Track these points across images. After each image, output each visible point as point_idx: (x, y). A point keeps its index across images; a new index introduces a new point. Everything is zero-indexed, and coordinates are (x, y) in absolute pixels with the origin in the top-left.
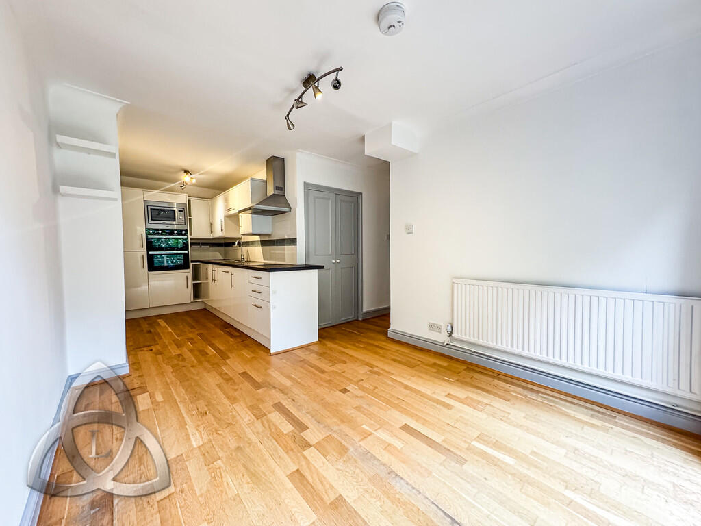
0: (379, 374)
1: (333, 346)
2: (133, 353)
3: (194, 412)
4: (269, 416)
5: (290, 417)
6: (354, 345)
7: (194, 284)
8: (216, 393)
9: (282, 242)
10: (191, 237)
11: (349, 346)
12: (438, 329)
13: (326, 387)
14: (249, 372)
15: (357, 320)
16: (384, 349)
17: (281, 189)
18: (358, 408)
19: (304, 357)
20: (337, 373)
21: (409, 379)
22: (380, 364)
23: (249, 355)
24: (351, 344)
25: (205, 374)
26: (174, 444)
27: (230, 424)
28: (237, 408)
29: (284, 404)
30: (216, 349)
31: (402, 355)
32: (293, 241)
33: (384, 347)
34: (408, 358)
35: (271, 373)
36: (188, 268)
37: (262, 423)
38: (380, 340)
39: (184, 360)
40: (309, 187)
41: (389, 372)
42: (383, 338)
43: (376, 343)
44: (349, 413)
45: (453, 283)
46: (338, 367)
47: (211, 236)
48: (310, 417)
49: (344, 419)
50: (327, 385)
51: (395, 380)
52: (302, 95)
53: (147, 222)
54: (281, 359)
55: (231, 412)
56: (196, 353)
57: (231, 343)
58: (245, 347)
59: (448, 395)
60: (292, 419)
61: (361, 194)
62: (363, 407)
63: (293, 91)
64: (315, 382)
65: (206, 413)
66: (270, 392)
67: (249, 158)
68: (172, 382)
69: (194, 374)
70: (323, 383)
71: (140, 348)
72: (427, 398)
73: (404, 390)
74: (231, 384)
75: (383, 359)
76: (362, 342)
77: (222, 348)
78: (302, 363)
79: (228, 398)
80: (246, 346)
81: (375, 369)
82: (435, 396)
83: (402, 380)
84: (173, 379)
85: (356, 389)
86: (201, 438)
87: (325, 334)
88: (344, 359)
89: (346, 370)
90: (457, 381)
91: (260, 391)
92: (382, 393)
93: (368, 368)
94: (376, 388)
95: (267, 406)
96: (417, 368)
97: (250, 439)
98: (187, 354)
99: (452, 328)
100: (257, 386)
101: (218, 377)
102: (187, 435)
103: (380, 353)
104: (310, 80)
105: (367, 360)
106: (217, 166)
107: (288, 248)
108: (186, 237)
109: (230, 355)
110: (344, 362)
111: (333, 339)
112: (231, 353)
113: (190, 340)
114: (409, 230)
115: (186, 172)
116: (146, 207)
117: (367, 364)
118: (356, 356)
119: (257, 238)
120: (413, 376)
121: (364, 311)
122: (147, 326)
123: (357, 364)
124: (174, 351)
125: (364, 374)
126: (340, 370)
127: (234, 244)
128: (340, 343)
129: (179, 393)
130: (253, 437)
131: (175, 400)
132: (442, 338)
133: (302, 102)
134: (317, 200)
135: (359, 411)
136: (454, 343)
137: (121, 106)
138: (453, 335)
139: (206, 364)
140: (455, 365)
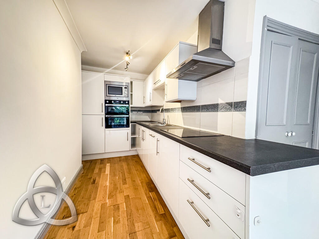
7: (132, 138)
10: (132, 106)
17: (218, 41)
36: (129, 127)
47: (143, 106)
53: (106, 95)
108: (128, 106)
116: (106, 85)
127: (159, 110)
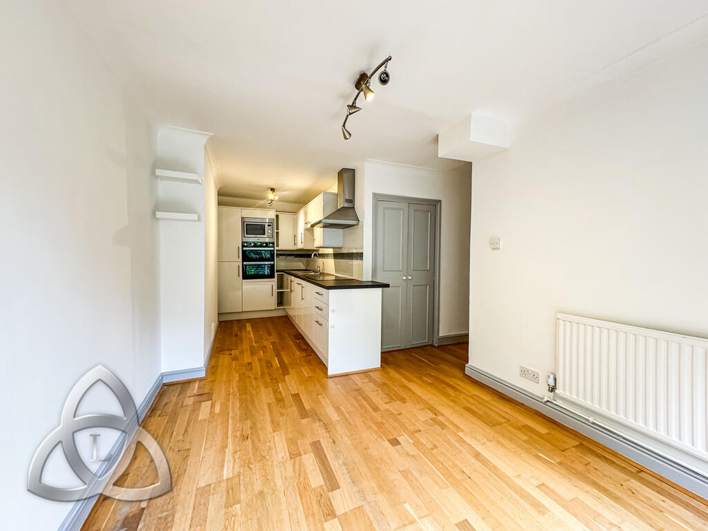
0: (443, 426)
1: (397, 376)
2: (217, 355)
3: (238, 434)
4: (303, 457)
5: (324, 464)
6: (420, 379)
7: (278, 292)
8: (264, 415)
9: (350, 256)
10: (278, 248)
11: (415, 379)
12: (535, 377)
13: (374, 431)
14: (301, 395)
15: (432, 346)
16: (458, 390)
17: (351, 201)
18: (405, 474)
19: (361, 385)
20: (392, 414)
21: (483, 444)
22: (449, 413)
23: (308, 373)
24: (416, 377)
25: (263, 389)
26: (209, 468)
27: (264, 457)
28: (276, 438)
29: (323, 445)
30: (281, 362)
31: (480, 403)
32: (360, 256)
33: (458, 387)
34: (487, 410)
35: (321, 400)
36: (274, 277)
37: (294, 465)
38: (454, 377)
39: (251, 369)
40: (378, 198)
41: (457, 427)
42: (459, 374)
43: (447, 380)
44: (393, 478)
45: (558, 319)
46: (396, 406)
47: (294, 248)
48: (345, 472)
49: (385, 487)
50: (375, 428)
51: (462, 441)
52: (355, 99)
53: (243, 236)
54: (337, 384)
55: (270, 442)
56: (264, 363)
57: (296, 356)
58: (307, 363)
59: (541, 486)
60: (326, 469)
61: (440, 201)
62: (411, 473)
63: (347, 97)
64: (363, 422)
65: (248, 438)
66: (313, 425)
67: (322, 172)
68: (233, 392)
69: (253, 387)
70: (372, 425)
71: (224, 351)
72: (505, 482)
73: (473, 460)
74: (280, 407)
75: (452, 404)
76: (432, 376)
77: (286, 362)
78: (356, 393)
79: (273, 422)
80: (309, 363)
81: (440, 418)
82: (518, 482)
83: (473, 443)
84: (236, 389)
85: (409, 442)
86: (233, 468)
87: (391, 359)
88: (405, 396)
89: (403, 411)
90: (560, 463)
91: (304, 421)
92: (441, 458)
93: (430, 415)
94: (435, 447)
95: (305, 443)
96: (497, 427)
97: (275, 485)
98: (256, 364)
99: (555, 380)
100: (304, 413)
101: (272, 396)
102: (224, 460)
103: (450, 395)
104: (362, 81)
105: (431, 402)
106: (296, 182)
107: (355, 262)
108: (273, 249)
109: (291, 371)
110: (403, 401)
111: (397, 366)
112: (292, 368)
113: (264, 348)
114: (494, 245)
115: (273, 190)
116: (243, 222)
117: (431, 409)
118: (420, 394)
119: (331, 251)
120: (490, 441)
121: (441, 335)
122: (237, 328)
123: (418, 406)
124: (247, 358)
125: (424, 422)
126: (395, 409)
127: (311, 255)
128: (405, 372)
129: (235, 407)
130: (279, 482)
131: (229, 414)
132: (539, 390)
133: (355, 107)
134: (386, 211)
135: (406, 477)
136: (559, 403)
137: (208, 137)
138: (557, 391)
139: (268, 378)
140: (558, 435)
